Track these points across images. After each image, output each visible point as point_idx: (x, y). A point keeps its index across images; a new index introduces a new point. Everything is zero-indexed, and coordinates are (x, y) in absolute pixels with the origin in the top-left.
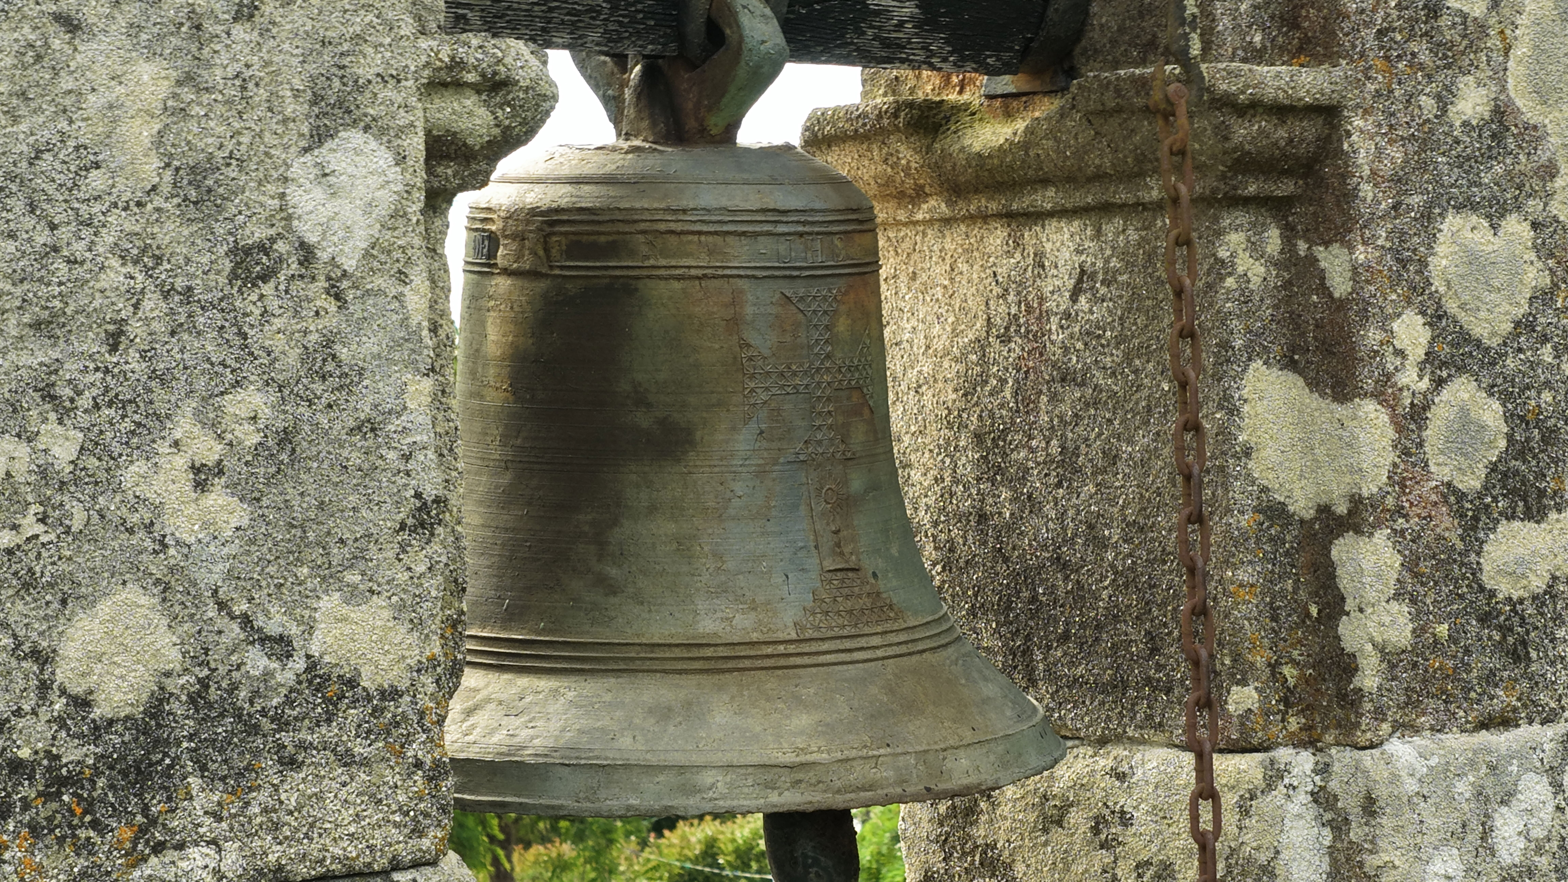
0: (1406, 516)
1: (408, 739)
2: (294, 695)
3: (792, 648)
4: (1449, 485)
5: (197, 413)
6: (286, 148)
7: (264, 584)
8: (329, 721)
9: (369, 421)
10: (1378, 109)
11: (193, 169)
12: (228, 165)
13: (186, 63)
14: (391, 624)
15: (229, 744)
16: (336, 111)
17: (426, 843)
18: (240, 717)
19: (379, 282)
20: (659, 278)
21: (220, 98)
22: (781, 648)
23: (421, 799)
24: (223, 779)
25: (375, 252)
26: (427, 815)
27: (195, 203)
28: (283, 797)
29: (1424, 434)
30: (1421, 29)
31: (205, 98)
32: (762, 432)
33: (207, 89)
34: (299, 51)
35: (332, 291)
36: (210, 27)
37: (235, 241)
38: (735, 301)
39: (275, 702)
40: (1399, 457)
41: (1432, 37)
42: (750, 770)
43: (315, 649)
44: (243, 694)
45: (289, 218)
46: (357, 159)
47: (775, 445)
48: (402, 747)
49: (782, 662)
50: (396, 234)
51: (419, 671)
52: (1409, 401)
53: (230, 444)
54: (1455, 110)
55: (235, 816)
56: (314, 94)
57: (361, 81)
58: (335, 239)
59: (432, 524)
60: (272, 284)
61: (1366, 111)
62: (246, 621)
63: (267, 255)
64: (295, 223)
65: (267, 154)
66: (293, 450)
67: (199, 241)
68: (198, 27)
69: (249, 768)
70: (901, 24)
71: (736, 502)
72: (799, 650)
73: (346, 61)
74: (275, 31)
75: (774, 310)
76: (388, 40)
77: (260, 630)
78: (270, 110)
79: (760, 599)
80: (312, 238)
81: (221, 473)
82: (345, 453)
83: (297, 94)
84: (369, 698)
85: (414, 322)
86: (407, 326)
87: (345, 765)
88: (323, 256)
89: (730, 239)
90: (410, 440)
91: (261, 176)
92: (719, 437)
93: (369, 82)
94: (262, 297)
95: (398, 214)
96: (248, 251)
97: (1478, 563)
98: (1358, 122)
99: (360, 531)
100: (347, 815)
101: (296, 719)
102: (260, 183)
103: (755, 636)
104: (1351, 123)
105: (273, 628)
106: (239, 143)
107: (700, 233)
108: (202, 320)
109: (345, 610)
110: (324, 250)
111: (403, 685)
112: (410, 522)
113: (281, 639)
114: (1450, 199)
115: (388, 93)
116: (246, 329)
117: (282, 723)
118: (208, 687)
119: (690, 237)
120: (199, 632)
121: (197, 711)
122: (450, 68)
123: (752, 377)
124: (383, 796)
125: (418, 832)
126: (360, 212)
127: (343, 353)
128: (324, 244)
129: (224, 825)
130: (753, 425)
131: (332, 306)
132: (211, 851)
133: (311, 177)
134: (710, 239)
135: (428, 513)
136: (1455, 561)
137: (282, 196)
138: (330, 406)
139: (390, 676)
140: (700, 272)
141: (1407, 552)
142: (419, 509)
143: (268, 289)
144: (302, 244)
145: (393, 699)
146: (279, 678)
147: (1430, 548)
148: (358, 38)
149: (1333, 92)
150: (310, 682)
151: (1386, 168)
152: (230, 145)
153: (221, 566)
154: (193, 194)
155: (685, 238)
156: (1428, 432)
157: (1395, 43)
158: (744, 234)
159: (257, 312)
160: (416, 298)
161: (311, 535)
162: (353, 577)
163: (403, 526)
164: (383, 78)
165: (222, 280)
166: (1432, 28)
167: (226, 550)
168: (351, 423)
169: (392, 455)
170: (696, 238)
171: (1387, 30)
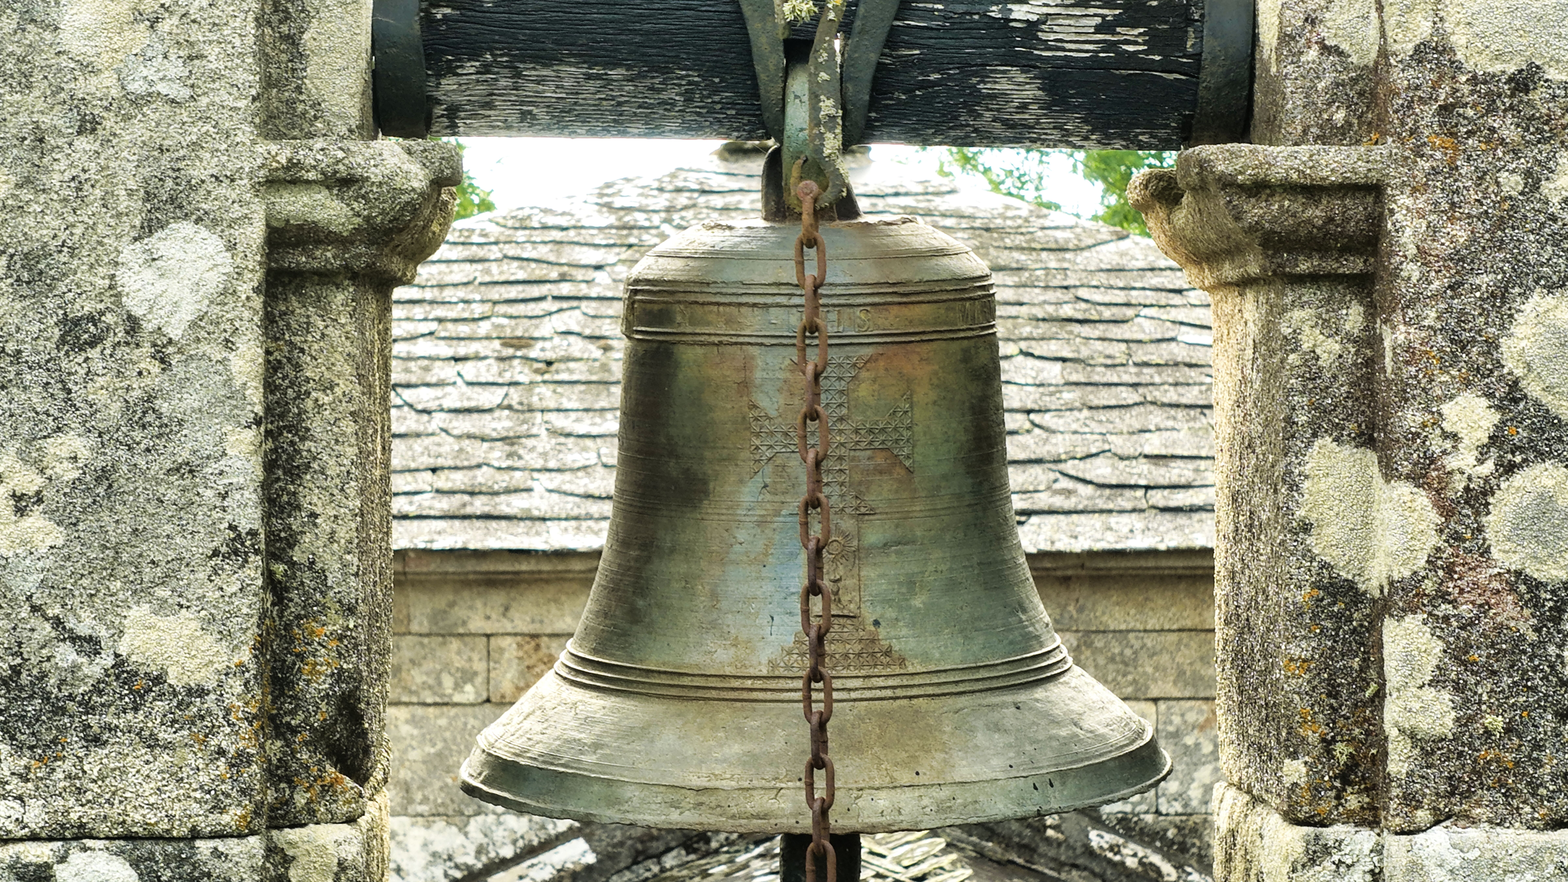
0: (1454, 603)
1: (212, 731)
2: (102, 686)
3: (758, 684)
4: (1518, 573)
5: (19, 452)
6: (119, 237)
7: (77, 593)
8: (136, 709)
9: (187, 464)
10: (1435, 186)
11: (26, 256)
12: (60, 252)
13: (24, 169)
14: (198, 634)
15: (37, 720)
16: (168, 206)
17: (226, 818)
18: (48, 699)
19: (204, 348)
20: (685, 343)
21: (55, 197)
22: (749, 683)
23: (223, 782)
24: (31, 748)
25: (202, 324)
26: (228, 796)
27: (28, 283)
28: (86, 768)
29: (1484, 520)
30: (1504, 104)
31: (42, 198)
32: (765, 486)
33: (44, 191)
34: (135, 158)
35: (158, 356)
36: (51, 141)
37: (65, 314)
38: (746, 366)
39: (81, 691)
40: (1447, 541)
41: (1519, 112)
42: (662, 789)
43: (123, 650)
44: (52, 681)
45: (119, 295)
46: (187, 246)
47: (777, 498)
48: (206, 736)
49: (745, 695)
50: (226, 308)
51: (227, 674)
52: (1463, 485)
53: (50, 479)
54: (1552, 186)
55: (42, 779)
56: (147, 193)
57: (193, 182)
58: (162, 312)
59: (246, 553)
60: (98, 349)
61: (1415, 190)
62: (57, 622)
63: (95, 325)
64: (124, 299)
65: (100, 243)
66: (110, 486)
67: (31, 314)
68: (41, 140)
69: (55, 741)
70: (1024, 107)
71: (737, 548)
72: (765, 686)
73: (181, 165)
74: (115, 141)
75: (781, 375)
76: (225, 146)
77: (71, 630)
78: (104, 206)
79: (743, 637)
80: (138, 312)
81: (40, 501)
82: (162, 490)
83: (130, 193)
84: (175, 694)
85: (237, 383)
86: (230, 386)
87: (149, 746)
88: (148, 327)
89: (744, 310)
90: (226, 481)
91: (93, 260)
92: (728, 488)
93: (203, 181)
94: (87, 359)
95: (227, 292)
96: (77, 322)
97: (1558, 656)
98: (1405, 200)
99: (172, 555)
100: (148, 788)
101: (103, 705)
102: (92, 266)
103: (728, 671)
104: (1395, 202)
105: (83, 630)
106: (72, 234)
107: (718, 304)
108: (29, 377)
109: (154, 619)
110: (149, 321)
111: (211, 685)
112: (224, 549)
113: (90, 639)
114: (1540, 279)
115: (223, 190)
116: (70, 385)
117: (88, 708)
118: (19, 673)
119: (712, 307)
120: (14, 629)
121: (9, 692)
122: (287, 169)
123: (758, 435)
124: (185, 775)
125: (218, 808)
126: (187, 290)
127: (164, 407)
128: (150, 317)
129: (30, 785)
130: (758, 478)
131: (155, 368)
132: (16, 804)
133: (141, 261)
134: (728, 309)
135: (243, 544)
136: (1524, 652)
137: (112, 277)
138: (148, 450)
139: (198, 676)
140: (716, 339)
141: (1452, 639)
142: (234, 540)
143: (94, 353)
144: (130, 317)
145: (200, 696)
146: (86, 670)
147: (1486, 637)
148: (195, 146)
149: (1369, 170)
150: (118, 677)
151: (1442, 247)
152: (63, 236)
153: (35, 576)
154: (26, 276)
155: (707, 308)
156: (1490, 518)
157: (1465, 118)
158: (755, 305)
159: (82, 372)
160: (241, 363)
161: (125, 557)
162: (162, 592)
163: (216, 553)
164: (217, 178)
165: (50, 345)
166: (1521, 102)
167: (40, 564)
168: (168, 465)
169: (209, 493)
170: (715, 308)
171: (1453, 106)
